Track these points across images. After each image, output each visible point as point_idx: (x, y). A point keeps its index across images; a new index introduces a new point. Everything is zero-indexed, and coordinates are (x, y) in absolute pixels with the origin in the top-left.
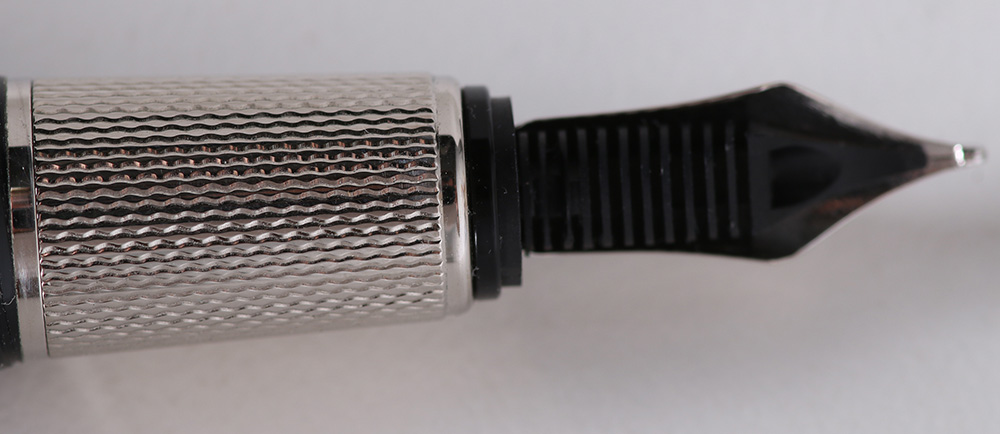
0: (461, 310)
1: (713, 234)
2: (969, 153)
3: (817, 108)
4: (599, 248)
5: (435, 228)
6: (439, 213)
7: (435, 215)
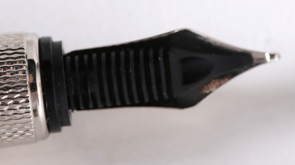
0: (44, 138)
1: (156, 98)
2: (272, 56)
3: (202, 39)
4: (105, 107)
5: (27, 101)
6: (29, 94)
7: (27, 95)
